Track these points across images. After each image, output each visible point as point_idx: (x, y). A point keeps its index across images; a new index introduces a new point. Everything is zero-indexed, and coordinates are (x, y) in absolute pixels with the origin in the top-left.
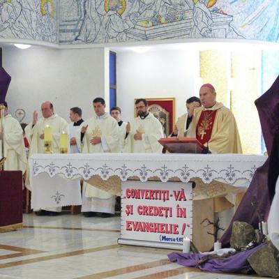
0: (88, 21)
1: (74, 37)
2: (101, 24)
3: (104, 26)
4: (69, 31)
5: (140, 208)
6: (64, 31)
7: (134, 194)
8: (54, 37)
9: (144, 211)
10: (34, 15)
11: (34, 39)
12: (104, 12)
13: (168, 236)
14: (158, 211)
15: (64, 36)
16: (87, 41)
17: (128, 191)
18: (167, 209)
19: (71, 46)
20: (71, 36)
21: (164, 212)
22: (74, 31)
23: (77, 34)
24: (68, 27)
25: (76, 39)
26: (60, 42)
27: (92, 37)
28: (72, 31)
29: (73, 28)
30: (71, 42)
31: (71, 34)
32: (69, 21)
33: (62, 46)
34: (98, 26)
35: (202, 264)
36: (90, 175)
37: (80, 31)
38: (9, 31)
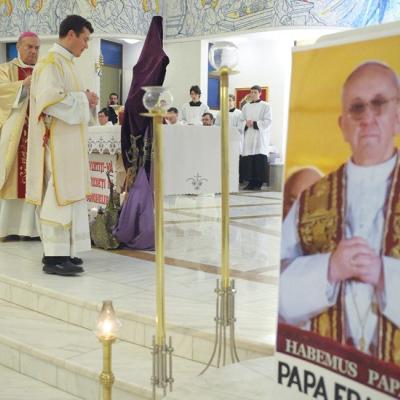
1: (177, 32)
2: (199, 18)
6: (170, 26)
10: (135, 11)
11: (136, 33)
12: (201, 7)
16: (187, 35)
19: (175, 40)
20: (175, 31)
22: (177, 26)
23: (180, 28)
24: (173, 23)
25: (179, 33)
27: (191, 31)
28: (175, 26)
29: (177, 23)
30: (175, 36)
31: (175, 29)
32: (174, 17)
37: (182, 26)
38: (111, 28)
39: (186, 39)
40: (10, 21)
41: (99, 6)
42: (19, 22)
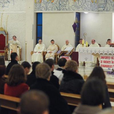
0: (107, 4)
1: (103, 9)
2: (111, 5)
3: (112, 6)
4: (101, 7)
5: (104, 61)
6: (100, 7)
7: (103, 58)
8: (96, 10)
9: (105, 62)
10: (89, 3)
11: (89, 10)
12: (112, 1)
13: (110, 68)
14: (108, 62)
15: (100, 9)
16: (107, 11)
17: (101, 57)
18: (110, 61)
19: (102, 12)
20: (102, 9)
21: (109, 62)
22: (103, 7)
23: (104, 8)
24: (101, 6)
25: (104, 10)
26: (99, 11)
27: (108, 9)
28: (102, 7)
29: (103, 6)
30: (102, 11)
31: (102, 8)
32: (101, 4)
33: (99, 12)
34: (110, 6)
35: (111, 73)
36: (92, 53)
37: (105, 7)
38: (81, 9)
39: (106, 12)
40: (40, 5)
41: (77, 1)
42: (44, 6)
